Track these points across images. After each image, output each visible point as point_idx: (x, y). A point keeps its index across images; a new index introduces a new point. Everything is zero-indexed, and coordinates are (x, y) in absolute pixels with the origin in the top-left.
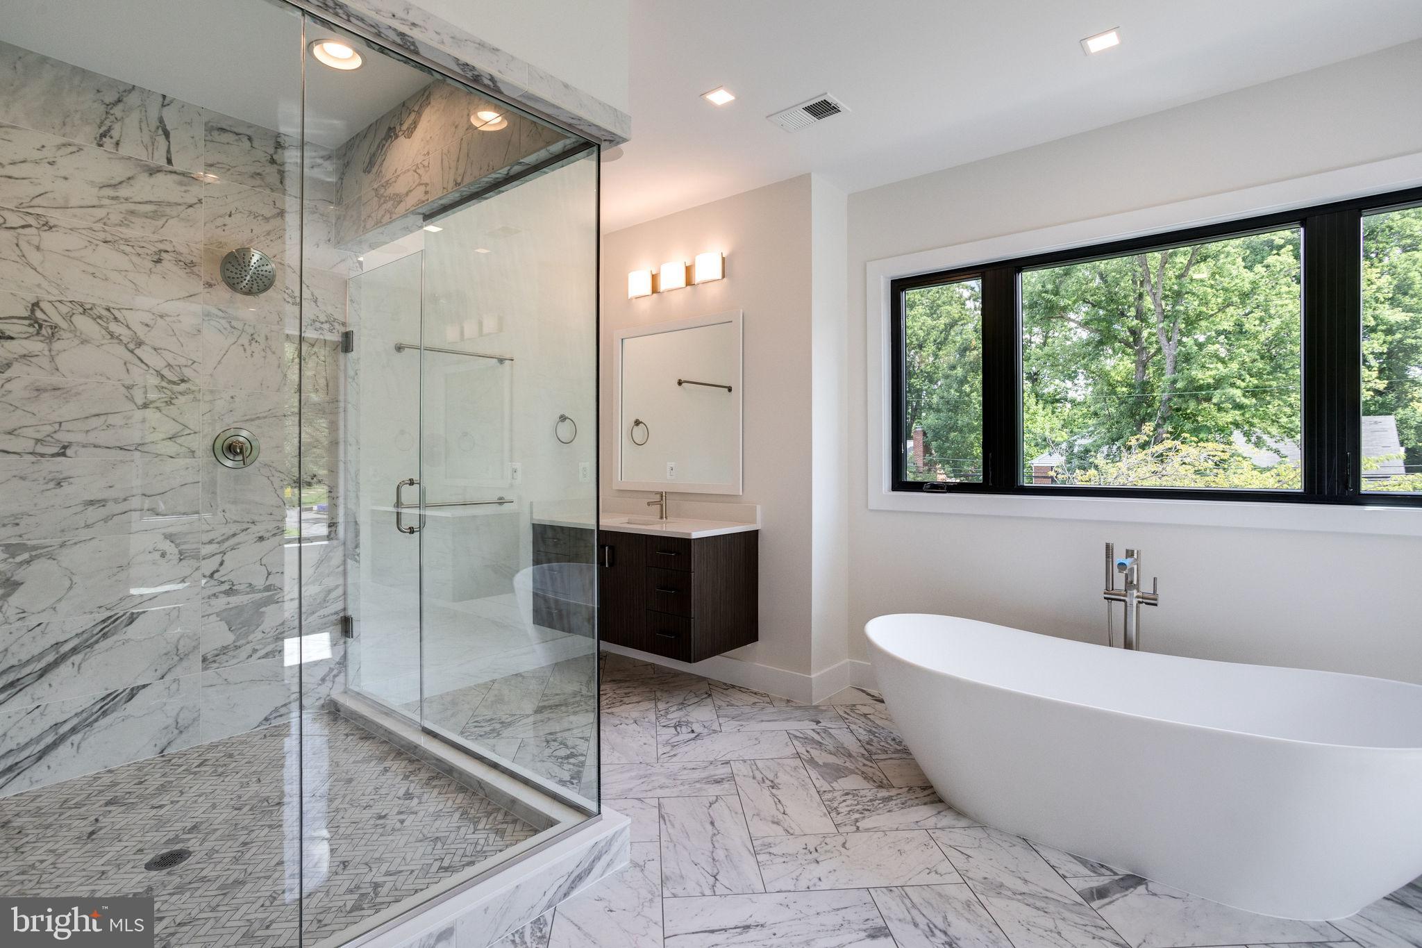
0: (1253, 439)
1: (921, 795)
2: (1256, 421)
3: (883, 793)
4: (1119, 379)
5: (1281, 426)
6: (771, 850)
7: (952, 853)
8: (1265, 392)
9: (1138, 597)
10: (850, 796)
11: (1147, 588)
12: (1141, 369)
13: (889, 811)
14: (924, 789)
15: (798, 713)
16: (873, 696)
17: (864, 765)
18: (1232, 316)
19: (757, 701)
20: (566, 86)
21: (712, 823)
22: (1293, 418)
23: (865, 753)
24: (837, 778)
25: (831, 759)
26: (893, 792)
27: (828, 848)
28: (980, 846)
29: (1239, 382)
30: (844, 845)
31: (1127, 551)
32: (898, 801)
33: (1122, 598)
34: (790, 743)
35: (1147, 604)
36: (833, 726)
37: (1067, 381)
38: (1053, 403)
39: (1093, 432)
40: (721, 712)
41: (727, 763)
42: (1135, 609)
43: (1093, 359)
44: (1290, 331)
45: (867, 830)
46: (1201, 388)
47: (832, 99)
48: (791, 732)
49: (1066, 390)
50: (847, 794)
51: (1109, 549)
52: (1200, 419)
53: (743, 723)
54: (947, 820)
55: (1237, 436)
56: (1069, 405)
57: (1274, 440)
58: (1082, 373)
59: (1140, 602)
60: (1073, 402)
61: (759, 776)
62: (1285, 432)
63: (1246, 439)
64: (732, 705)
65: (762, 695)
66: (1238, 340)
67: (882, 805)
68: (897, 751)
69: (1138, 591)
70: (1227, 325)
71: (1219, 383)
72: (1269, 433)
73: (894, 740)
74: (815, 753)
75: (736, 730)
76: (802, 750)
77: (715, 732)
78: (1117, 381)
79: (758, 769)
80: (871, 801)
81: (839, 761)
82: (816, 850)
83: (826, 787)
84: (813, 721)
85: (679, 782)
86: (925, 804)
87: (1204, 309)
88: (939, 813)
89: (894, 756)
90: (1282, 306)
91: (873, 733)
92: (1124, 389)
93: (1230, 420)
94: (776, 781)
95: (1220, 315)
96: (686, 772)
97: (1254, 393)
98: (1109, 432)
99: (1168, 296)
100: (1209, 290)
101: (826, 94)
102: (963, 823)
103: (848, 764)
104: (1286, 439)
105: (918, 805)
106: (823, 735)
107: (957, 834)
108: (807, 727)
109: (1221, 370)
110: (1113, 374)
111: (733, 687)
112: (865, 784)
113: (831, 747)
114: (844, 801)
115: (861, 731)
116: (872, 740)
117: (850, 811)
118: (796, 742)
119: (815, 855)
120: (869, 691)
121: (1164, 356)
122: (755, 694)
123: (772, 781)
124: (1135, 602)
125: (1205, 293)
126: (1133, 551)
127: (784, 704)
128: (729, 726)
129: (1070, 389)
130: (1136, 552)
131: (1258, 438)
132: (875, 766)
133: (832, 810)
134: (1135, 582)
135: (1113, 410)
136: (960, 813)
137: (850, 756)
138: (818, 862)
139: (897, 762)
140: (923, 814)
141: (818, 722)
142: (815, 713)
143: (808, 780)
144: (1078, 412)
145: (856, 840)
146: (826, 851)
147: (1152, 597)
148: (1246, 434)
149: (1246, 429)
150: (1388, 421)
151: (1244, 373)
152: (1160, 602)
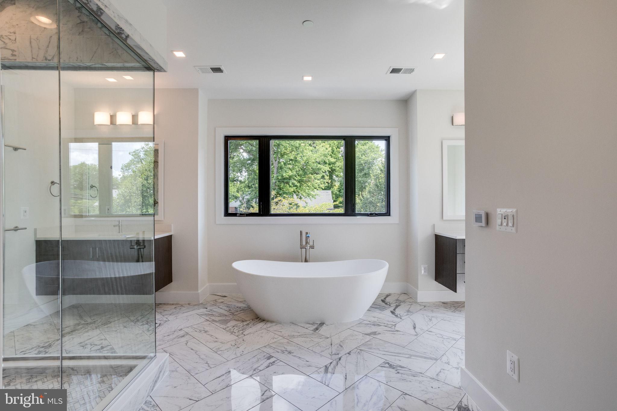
0: (299, 197)
1: (257, 320)
2: (299, 191)
3: (245, 323)
5: (307, 193)
6: (221, 349)
7: (276, 332)
8: (302, 181)
9: (309, 246)
10: (235, 327)
11: (311, 244)
13: (251, 327)
14: (257, 318)
15: (196, 307)
16: (220, 296)
17: (233, 317)
18: (294, 155)
19: (175, 307)
20: (151, 45)
21: (192, 349)
22: (309, 190)
23: (231, 313)
24: (227, 323)
25: (220, 318)
26: (248, 322)
27: (239, 343)
28: (282, 328)
29: (296, 178)
30: (243, 340)
31: (306, 233)
32: (251, 324)
33: (305, 247)
34: (201, 317)
35: (312, 248)
36: (213, 308)
37: (238, 173)
38: (233, 181)
39: (250, 194)
40: (163, 314)
41: (181, 330)
42: (308, 250)
43: (251, 166)
45: (247, 334)
46: (285, 179)
47: (222, 68)
48: (198, 314)
49: (238, 177)
50: (234, 327)
51: (301, 232)
52: (284, 190)
53: (177, 315)
54: (269, 325)
55: (295, 196)
56: (239, 183)
57: (304, 197)
58: (244, 170)
59: (310, 248)
60: (240, 181)
61: (198, 330)
62: (307, 195)
63: (297, 197)
64: (166, 310)
65: (176, 304)
66: (295, 163)
67: (247, 327)
68: (241, 311)
69: (309, 245)
70: (292, 158)
71: (290, 178)
72: (303, 195)
73: (237, 307)
74: (213, 318)
75: (175, 318)
76: (207, 318)
77: (166, 321)
79: (195, 328)
80: (243, 326)
81: (224, 318)
82: (236, 345)
83: (225, 327)
84: (204, 308)
85: (166, 341)
86: (260, 322)
87: (286, 151)
88: (266, 323)
89: (241, 312)
90: (307, 153)
91: (229, 307)
93: (293, 190)
94: (205, 330)
95: (290, 154)
96: (166, 337)
97: (299, 182)
98: (256, 193)
99: (275, 145)
100: (288, 145)
101: (221, 66)
102: (274, 324)
103: (227, 318)
104: (307, 197)
105: (258, 323)
106: (212, 312)
107: (274, 327)
108: (203, 311)
109: (290, 173)
111: (161, 304)
112: (237, 322)
113: (217, 315)
114: (234, 329)
115: (224, 307)
116: (230, 309)
117: (238, 331)
118: (203, 317)
119: (236, 346)
120: (218, 294)
121: (274, 166)
122: (173, 304)
123: (204, 330)
124: (308, 248)
125: (287, 146)
126: (308, 232)
127: (188, 305)
128: (171, 318)
129: (240, 176)
131: (300, 197)
132: (236, 316)
133: (232, 333)
134: (308, 242)
136: (272, 322)
137: (226, 316)
138: (239, 347)
139: (242, 313)
140: (261, 325)
141: (206, 308)
142: (203, 306)
143: (217, 326)
144: (243, 185)
145: (245, 338)
146: (239, 344)
148: (297, 195)
149: (297, 193)
150: (330, 192)
151: (297, 175)
152: (314, 247)
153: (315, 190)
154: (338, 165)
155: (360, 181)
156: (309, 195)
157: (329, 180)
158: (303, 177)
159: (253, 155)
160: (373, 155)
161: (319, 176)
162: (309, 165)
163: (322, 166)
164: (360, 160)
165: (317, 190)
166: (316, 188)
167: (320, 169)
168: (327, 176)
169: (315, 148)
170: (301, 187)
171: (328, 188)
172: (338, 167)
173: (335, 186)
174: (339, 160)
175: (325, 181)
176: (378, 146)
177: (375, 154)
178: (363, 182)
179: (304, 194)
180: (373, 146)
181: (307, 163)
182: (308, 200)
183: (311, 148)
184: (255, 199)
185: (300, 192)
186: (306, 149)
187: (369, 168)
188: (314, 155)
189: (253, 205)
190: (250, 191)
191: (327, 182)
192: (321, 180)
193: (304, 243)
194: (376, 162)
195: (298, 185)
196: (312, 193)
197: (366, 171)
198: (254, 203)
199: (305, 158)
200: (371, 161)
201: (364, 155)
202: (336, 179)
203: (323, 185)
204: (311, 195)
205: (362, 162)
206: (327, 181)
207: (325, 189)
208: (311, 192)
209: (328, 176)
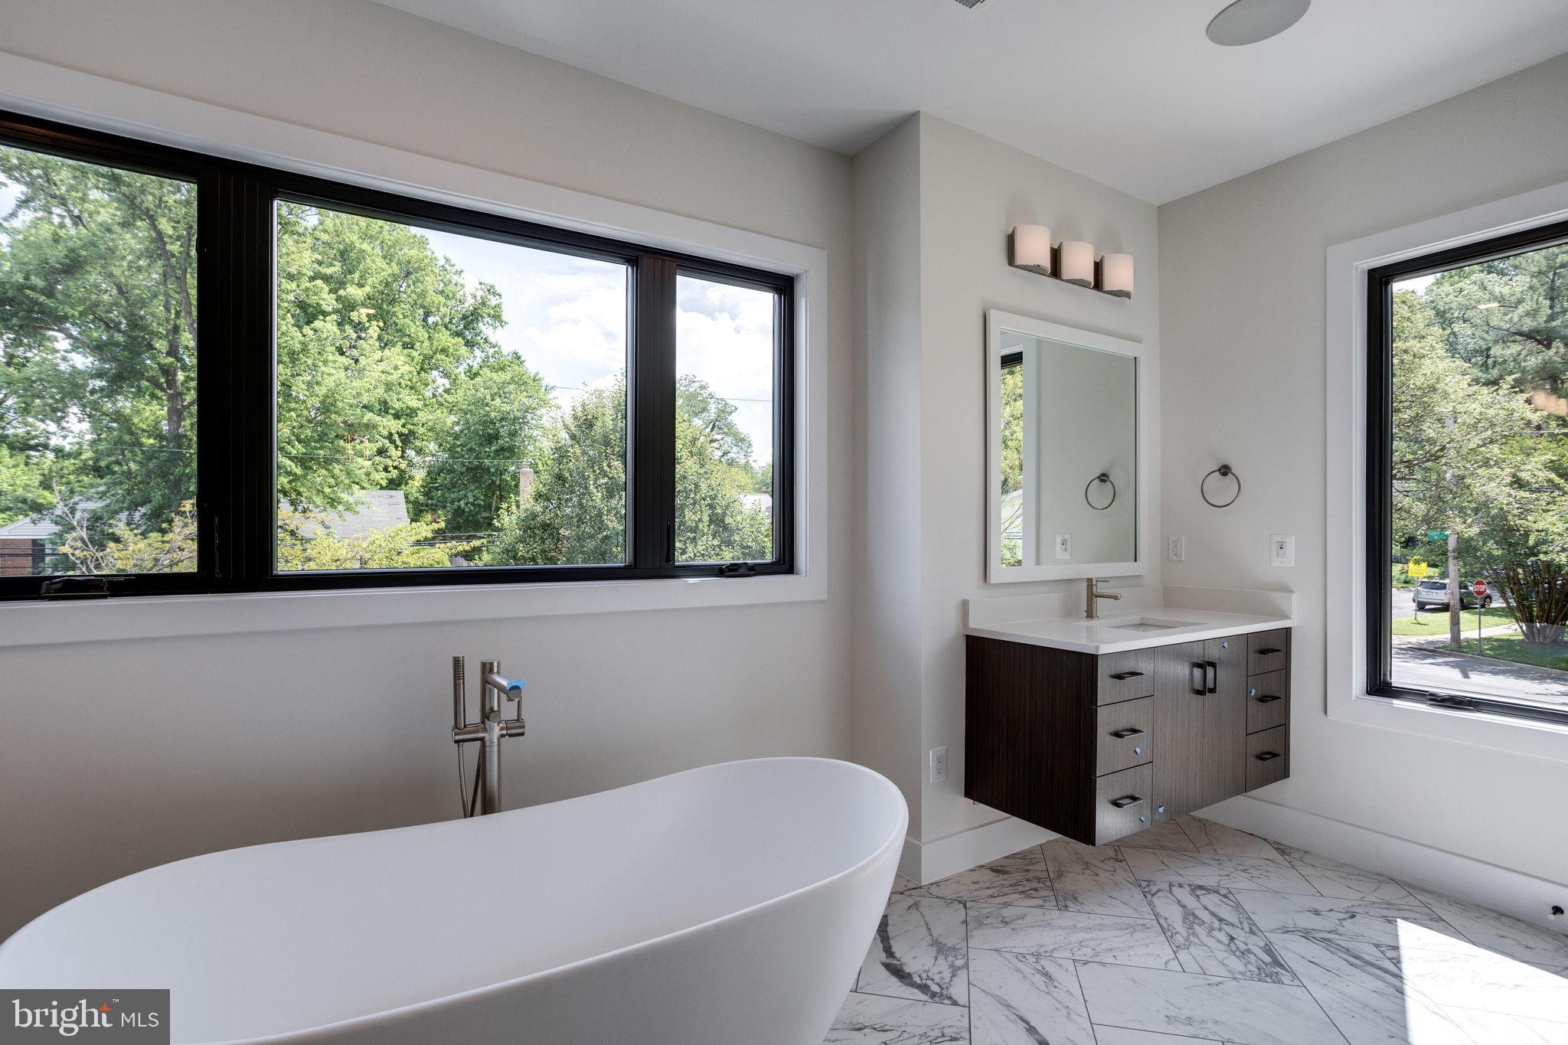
4: (144, 427)
5: (326, 496)
8: (312, 459)
9: (502, 729)
11: (509, 714)
12: (175, 418)
22: (336, 489)
31: (484, 665)
33: (481, 735)
35: (511, 736)
39: (104, 494)
42: (495, 747)
44: (335, 401)
49: (47, 435)
51: (458, 665)
57: (318, 510)
58: (75, 413)
59: (503, 736)
62: (328, 503)
63: (292, 508)
69: (498, 721)
72: (314, 503)
78: (143, 430)
92: (151, 441)
98: (128, 494)
104: (329, 509)
110: (136, 420)
124: (496, 735)
126: (492, 664)
129: (54, 433)
130: (496, 664)
131: (304, 507)
134: (496, 709)
135: (133, 466)
144: (69, 463)
147: (517, 724)
148: (293, 503)
149: (294, 496)
150: (399, 495)
151: (293, 438)
152: (526, 730)
153: (356, 487)
154: (424, 420)
155: (488, 469)
156: (333, 502)
157: (400, 459)
158: (316, 448)
159: (115, 359)
160: (525, 400)
161: (370, 448)
162: (336, 413)
163: (379, 418)
164: (487, 409)
165: (363, 488)
166: (357, 484)
167: (375, 427)
168: (397, 447)
169: (357, 361)
170: (309, 477)
171: (394, 484)
172: (423, 425)
173: (412, 478)
174: (427, 406)
175: (389, 462)
176: (537, 378)
177: (530, 397)
178: (496, 470)
179: (318, 500)
180: (523, 375)
181: (327, 406)
182: (331, 516)
183: (344, 360)
184: (127, 513)
185: (304, 494)
186: (325, 362)
187: (513, 434)
188: (354, 384)
189: (118, 532)
190: (105, 484)
191: (395, 468)
192: (377, 458)
193: (473, 716)
194: (532, 419)
195: (299, 471)
196: (344, 496)
197: (505, 441)
198: (122, 525)
199: (321, 391)
200: (519, 414)
201: (500, 396)
202: (416, 459)
203: (383, 474)
204: (340, 503)
205: (493, 415)
206: (395, 464)
207: (388, 488)
208: (342, 495)
209: (400, 449)
